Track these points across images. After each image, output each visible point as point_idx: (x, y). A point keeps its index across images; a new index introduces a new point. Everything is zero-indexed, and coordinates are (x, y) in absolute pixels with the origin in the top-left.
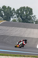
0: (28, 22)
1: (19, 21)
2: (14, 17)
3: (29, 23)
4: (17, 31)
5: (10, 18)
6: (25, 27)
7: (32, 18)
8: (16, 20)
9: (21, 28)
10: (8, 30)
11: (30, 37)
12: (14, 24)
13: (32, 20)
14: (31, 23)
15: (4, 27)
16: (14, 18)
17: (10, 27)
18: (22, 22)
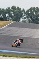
0: (38, 23)
1: (29, 21)
2: (24, 17)
4: (27, 31)
5: (19, 19)
6: (35, 28)
8: (25, 21)
9: (31, 29)
10: (17, 31)
12: (24, 25)
15: (13, 27)
16: (24, 19)
17: (20, 27)
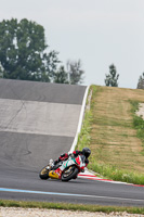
0: (28, 78)
3: (33, 79)
7: (45, 62)
13: (43, 70)
14: (39, 80)
18: (5, 77)
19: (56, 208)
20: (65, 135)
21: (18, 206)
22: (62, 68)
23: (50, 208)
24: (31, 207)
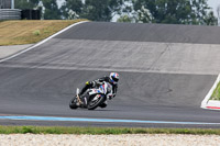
1: (144, 20)
2: (123, 7)
4: (130, 53)
7: (194, 8)
8: (129, 20)
11: (180, 72)
13: (193, 16)
19: (184, 133)
20: (210, 73)
21: (145, 132)
22: (212, 13)
23: (178, 133)
24: (158, 132)
